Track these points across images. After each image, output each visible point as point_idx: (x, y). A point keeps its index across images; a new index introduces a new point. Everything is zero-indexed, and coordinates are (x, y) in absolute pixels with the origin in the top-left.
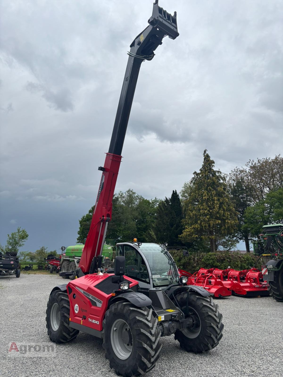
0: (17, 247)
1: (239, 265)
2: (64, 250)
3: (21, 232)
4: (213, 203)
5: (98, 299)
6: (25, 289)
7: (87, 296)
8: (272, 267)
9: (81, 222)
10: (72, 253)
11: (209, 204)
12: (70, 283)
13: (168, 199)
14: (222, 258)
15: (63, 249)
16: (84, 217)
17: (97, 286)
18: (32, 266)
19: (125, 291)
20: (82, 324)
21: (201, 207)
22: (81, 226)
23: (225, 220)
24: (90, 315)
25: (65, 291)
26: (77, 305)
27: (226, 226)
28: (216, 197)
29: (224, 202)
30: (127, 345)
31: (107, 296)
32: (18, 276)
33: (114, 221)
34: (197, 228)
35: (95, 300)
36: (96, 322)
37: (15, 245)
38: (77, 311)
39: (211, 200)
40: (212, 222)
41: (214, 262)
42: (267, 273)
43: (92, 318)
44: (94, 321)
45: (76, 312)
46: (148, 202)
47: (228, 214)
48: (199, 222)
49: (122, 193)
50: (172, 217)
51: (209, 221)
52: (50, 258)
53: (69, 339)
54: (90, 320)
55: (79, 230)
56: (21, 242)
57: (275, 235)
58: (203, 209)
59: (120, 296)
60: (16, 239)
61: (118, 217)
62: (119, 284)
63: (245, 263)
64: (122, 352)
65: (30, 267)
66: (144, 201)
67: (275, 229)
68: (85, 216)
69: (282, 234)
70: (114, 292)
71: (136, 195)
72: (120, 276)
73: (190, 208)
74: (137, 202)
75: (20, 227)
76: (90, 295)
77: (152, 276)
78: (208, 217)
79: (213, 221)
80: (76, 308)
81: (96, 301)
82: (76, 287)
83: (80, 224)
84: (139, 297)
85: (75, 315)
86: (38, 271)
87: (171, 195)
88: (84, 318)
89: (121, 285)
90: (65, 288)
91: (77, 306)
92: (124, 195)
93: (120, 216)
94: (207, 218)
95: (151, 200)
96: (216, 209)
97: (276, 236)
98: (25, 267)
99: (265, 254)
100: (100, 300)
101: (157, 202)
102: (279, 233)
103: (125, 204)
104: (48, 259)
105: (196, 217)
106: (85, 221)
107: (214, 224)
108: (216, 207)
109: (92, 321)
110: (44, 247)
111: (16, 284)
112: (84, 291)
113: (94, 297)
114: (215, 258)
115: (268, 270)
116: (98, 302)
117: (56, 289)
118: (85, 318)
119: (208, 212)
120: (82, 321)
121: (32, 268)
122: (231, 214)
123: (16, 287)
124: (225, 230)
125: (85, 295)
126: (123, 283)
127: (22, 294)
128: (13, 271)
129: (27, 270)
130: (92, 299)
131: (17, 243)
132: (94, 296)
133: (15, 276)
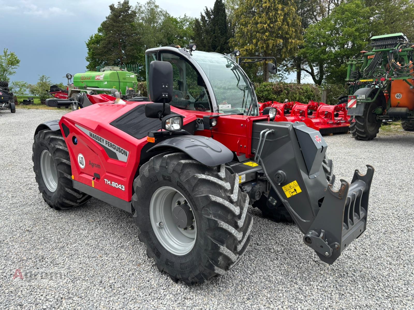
0: (7, 75)
1: (298, 98)
2: (70, 79)
3: (9, 56)
4: (275, 14)
5: (119, 147)
6: (22, 127)
7: (97, 141)
8: (364, 98)
9: (88, 45)
10: (83, 82)
11: (271, 14)
12: (63, 118)
13: (209, 10)
14: (280, 89)
15: (69, 77)
16: (92, 37)
17: (115, 123)
18: (33, 99)
19: (175, 134)
20: (93, 186)
21: (258, 19)
22: (89, 50)
23: (288, 39)
24: (107, 174)
25: (58, 133)
26: (80, 156)
27: (289, 47)
28: (280, 5)
29: (290, 13)
30: (183, 229)
31: (138, 142)
32: (13, 111)
33: (132, 45)
34: (251, 51)
35: (114, 149)
36: (119, 186)
37: (4, 73)
38: (83, 165)
39: (272, 9)
40: (271, 42)
41: (269, 94)
42: (355, 106)
43: (112, 180)
44: (114, 184)
45: (82, 167)
46: (175, 21)
47: (292, 30)
48: (254, 41)
49: (140, 5)
50: (215, 36)
51: (267, 40)
52: (54, 89)
53: (80, 199)
54: (108, 182)
55: (87, 55)
56: (10, 69)
57: (388, 51)
58: (261, 23)
59: (165, 143)
60: (3, 64)
61: (138, 39)
62: (161, 120)
63: (304, 95)
64: (173, 240)
65: (30, 101)
66: (170, 18)
67: (390, 42)
68: (94, 35)
69: (400, 49)
70: (153, 135)
71: (159, 10)
72: (162, 104)
73: (243, 21)
74: (161, 20)
75: (7, 49)
76: (103, 139)
77: (218, 106)
78: (267, 34)
79: (272, 40)
80: (81, 159)
81: (115, 151)
82: (76, 125)
83: (88, 47)
84: (208, 146)
85: (80, 172)
86: (41, 106)
87: (214, 3)
88: (97, 178)
89: (167, 121)
90: (56, 127)
91: (82, 158)
92: (143, 8)
93: (141, 38)
94: (266, 36)
95: (179, 18)
96: (279, 23)
97: (391, 51)
98: (23, 101)
99: (364, 79)
100: (124, 150)
101: (187, 21)
102: (396, 48)
103: (146, 22)
104: (52, 91)
105: (251, 34)
106: (93, 43)
107: (273, 45)
108: (279, 20)
109: (111, 183)
110: (45, 77)
111: (9, 120)
112: (91, 132)
113: (111, 144)
114: (271, 89)
115: (357, 103)
116: (120, 152)
117: (42, 127)
118: (99, 178)
119: (268, 27)
120: (93, 182)
121: (33, 102)
122: (296, 31)
123: (8, 125)
124: (287, 53)
125: (94, 139)
126: (169, 118)
127: (16, 134)
128: (4, 105)
129: (26, 105)
130: (107, 146)
131: (5, 70)
132: (110, 142)
133: (10, 111)
